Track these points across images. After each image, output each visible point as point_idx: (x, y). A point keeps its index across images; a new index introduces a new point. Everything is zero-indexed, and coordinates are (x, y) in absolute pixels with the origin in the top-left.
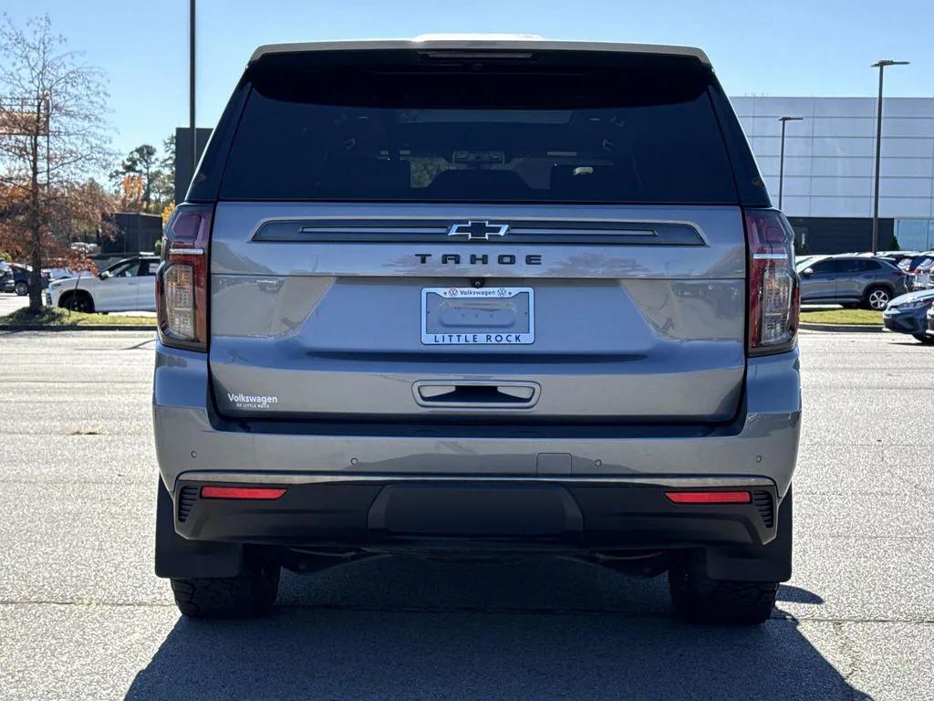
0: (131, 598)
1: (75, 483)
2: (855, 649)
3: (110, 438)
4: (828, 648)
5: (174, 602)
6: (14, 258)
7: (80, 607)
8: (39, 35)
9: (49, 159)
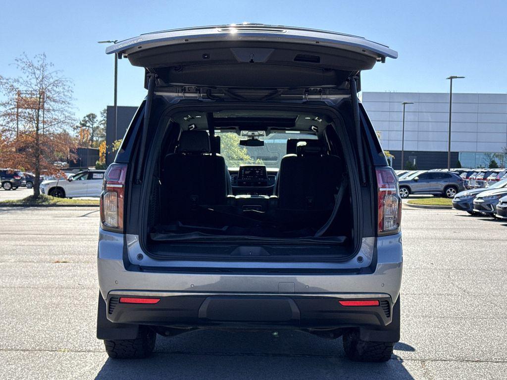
0: (84, 348)
1: (57, 288)
2: (431, 375)
3: (74, 265)
4: (418, 374)
5: (105, 350)
6: (26, 170)
7: (60, 353)
8: (41, 63)
9: (44, 122)
